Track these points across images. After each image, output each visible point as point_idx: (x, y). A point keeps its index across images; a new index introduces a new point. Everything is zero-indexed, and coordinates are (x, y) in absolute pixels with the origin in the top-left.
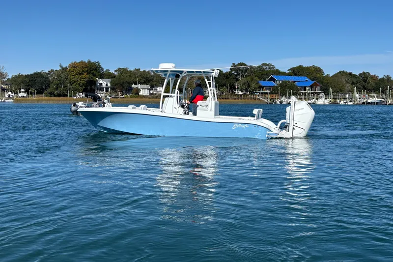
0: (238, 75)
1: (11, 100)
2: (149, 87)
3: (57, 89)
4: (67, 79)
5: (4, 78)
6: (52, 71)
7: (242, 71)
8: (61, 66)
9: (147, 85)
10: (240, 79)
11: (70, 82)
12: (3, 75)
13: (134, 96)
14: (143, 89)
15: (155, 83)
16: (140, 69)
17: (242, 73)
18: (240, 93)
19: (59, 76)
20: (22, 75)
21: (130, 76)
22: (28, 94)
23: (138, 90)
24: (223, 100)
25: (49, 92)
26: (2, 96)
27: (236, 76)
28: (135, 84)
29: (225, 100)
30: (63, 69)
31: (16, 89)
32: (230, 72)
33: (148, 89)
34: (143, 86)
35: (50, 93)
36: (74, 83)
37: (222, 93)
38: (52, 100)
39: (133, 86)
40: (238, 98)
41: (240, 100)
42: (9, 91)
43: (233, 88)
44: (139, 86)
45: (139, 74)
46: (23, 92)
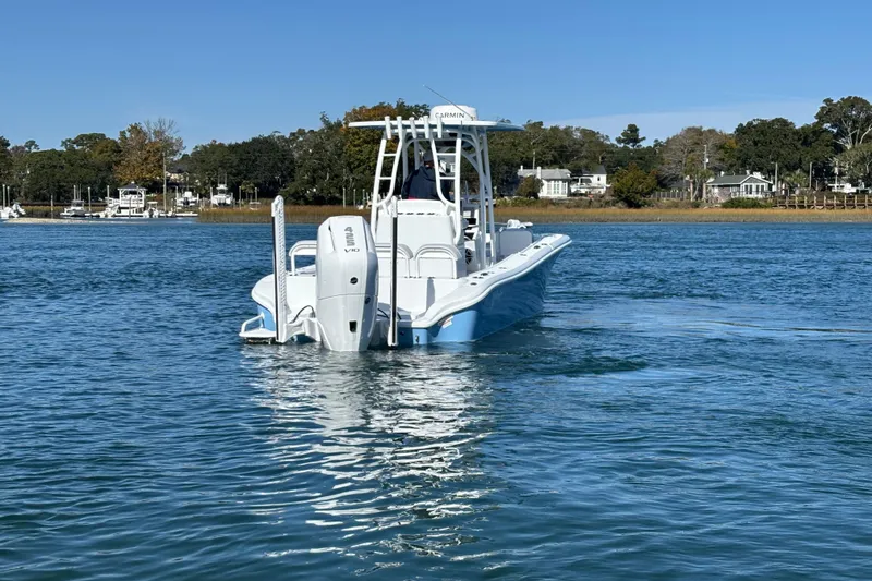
0: (842, 133)
1: (191, 214)
2: (566, 173)
3: (313, 183)
4: (339, 155)
5: (174, 153)
6: (301, 132)
7: (855, 122)
8: (324, 121)
9: (561, 167)
10: (849, 147)
11: (349, 164)
12: (171, 145)
13: (523, 202)
14: (549, 180)
15: (585, 162)
16: (541, 123)
17: (854, 128)
18: (848, 189)
19: (318, 147)
20: (221, 145)
21: (514, 144)
22: (236, 197)
23: (535, 185)
24: (791, 211)
25: (293, 190)
26: (168, 204)
27: (836, 136)
28: (528, 166)
29: (797, 211)
30: (330, 126)
31: (205, 184)
32: (815, 125)
33: (564, 181)
34: (549, 172)
35: (293, 195)
36: (359, 165)
37: (791, 189)
38: (301, 213)
39: (522, 172)
40: (841, 206)
41: (847, 211)
42: (185, 190)
43: (823, 174)
44: (539, 172)
45: (540, 138)
46: (222, 192)
